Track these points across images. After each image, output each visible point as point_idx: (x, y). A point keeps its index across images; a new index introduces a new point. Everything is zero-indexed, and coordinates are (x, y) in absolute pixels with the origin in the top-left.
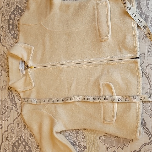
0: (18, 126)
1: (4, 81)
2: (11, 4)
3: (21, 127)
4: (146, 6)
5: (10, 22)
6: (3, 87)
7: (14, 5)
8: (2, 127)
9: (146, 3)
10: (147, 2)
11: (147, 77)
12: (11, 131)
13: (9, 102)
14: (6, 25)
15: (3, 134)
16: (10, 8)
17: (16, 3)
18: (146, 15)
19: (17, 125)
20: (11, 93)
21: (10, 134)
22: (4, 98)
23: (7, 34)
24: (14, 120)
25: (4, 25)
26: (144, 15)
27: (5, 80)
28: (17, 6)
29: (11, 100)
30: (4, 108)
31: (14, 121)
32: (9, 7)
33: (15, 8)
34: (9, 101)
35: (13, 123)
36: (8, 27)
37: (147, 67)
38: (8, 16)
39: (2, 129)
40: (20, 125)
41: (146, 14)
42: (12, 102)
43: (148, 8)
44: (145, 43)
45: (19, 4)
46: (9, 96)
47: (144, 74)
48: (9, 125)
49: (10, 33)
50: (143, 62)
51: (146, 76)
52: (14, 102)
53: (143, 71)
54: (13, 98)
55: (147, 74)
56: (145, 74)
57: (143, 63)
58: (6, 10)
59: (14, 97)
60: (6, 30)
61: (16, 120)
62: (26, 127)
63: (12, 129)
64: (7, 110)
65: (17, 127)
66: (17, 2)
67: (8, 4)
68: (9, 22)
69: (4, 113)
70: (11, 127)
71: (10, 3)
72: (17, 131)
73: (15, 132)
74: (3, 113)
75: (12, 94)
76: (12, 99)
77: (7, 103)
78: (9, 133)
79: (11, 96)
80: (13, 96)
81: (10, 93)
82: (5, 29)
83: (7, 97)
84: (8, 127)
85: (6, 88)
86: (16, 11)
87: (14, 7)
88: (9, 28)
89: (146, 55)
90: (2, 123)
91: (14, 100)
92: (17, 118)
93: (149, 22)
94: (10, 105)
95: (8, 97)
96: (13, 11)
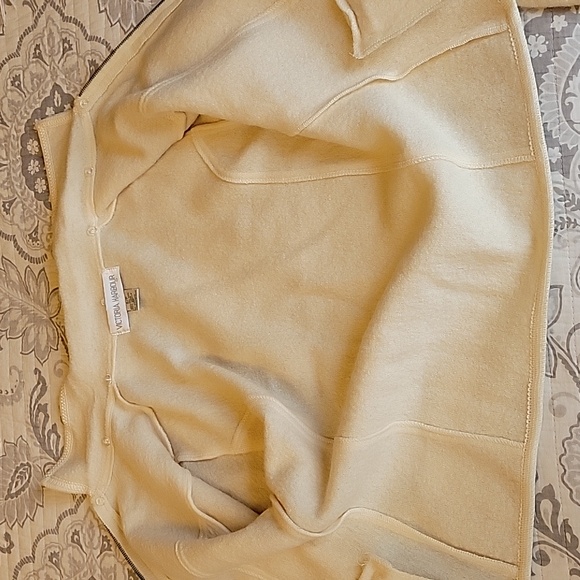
0: (78, 540)
1: (13, 371)
2: (32, 81)
3: (91, 546)
4: (562, 115)
5: (29, 148)
6: (10, 394)
7: (43, 85)
8: (12, 545)
9: (563, 104)
10: (563, 100)
11: (572, 373)
12: (51, 560)
13: (36, 451)
14: (11, 158)
15: (16, 573)
16: (28, 96)
17: (49, 78)
18: (563, 149)
19: (72, 537)
20: (42, 416)
21: (45, 571)
22: (15, 434)
23: (19, 191)
24: (60, 518)
25: (5, 157)
26: (557, 149)
27: (15, 368)
28: (56, 87)
29: (42, 444)
30: (16, 472)
31: (59, 523)
32: (21, 90)
33: (48, 94)
34: (35, 444)
35: (56, 531)
36: (20, 163)
37: (570, 334)
38: (19, 124)
39: (10, 552)
40: (84, 538)
41: (561, 144)
42: (49, 452)
43: (570, 122)
44: (563, 247)
45: (62, 80)
46: (35, 427)
47: (560, 361)
48: (39, 538)
49: (32, 187)
50: (558, 317)
51: (568, 366)
52: (57, 450)
53: (558, 350)
54: (53, 437)
55: (571, 359)
56: (564, 362)
57: (555, 321)
58: (11, 102)
59: (56, 433)
60: (13, 175)
61: (67, 520)
62: (110, 546)
63: (54, 555)
64: (29, 481)
65: (73, 547)
66: (54, 75)
67: (17, 78)
68: (24, 147)
69: (17, 493)
70: (48, 547)
71: (27, 75)
72: (75, 561)
73: (66, 564)
74: (13, 491)
75: (45, 421)
76: (49, 438)
77: (28, 455)
78: (43, 569)
79: (44, 428)
80: (49, 426)
81: (37, 416)
82: (9, 174)
83: (25, 431)
84: (34, 546)
85: (20, 397)
86: (54, 106)
87: (44, 92)
88: (24, 168)
89: (567, 290)
90: (9, 532)
91: (58, 444)
92: (72, 512)
93: (574, 172)
94: (38, 463)
95: (28, 429)
96: (38, 106)
